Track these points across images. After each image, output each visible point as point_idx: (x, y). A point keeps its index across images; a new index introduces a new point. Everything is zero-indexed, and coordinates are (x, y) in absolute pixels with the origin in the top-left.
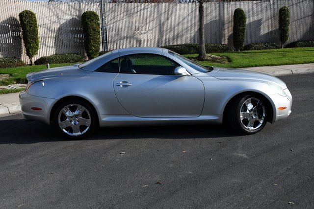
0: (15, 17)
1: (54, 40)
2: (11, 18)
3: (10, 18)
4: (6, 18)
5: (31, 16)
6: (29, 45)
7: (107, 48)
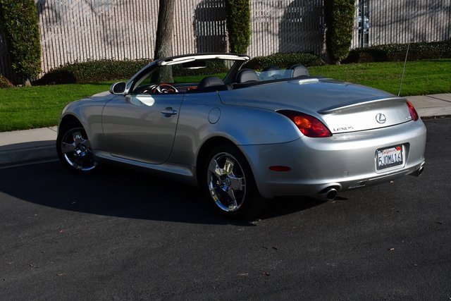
6: (233, 39)
7: (368, 42)
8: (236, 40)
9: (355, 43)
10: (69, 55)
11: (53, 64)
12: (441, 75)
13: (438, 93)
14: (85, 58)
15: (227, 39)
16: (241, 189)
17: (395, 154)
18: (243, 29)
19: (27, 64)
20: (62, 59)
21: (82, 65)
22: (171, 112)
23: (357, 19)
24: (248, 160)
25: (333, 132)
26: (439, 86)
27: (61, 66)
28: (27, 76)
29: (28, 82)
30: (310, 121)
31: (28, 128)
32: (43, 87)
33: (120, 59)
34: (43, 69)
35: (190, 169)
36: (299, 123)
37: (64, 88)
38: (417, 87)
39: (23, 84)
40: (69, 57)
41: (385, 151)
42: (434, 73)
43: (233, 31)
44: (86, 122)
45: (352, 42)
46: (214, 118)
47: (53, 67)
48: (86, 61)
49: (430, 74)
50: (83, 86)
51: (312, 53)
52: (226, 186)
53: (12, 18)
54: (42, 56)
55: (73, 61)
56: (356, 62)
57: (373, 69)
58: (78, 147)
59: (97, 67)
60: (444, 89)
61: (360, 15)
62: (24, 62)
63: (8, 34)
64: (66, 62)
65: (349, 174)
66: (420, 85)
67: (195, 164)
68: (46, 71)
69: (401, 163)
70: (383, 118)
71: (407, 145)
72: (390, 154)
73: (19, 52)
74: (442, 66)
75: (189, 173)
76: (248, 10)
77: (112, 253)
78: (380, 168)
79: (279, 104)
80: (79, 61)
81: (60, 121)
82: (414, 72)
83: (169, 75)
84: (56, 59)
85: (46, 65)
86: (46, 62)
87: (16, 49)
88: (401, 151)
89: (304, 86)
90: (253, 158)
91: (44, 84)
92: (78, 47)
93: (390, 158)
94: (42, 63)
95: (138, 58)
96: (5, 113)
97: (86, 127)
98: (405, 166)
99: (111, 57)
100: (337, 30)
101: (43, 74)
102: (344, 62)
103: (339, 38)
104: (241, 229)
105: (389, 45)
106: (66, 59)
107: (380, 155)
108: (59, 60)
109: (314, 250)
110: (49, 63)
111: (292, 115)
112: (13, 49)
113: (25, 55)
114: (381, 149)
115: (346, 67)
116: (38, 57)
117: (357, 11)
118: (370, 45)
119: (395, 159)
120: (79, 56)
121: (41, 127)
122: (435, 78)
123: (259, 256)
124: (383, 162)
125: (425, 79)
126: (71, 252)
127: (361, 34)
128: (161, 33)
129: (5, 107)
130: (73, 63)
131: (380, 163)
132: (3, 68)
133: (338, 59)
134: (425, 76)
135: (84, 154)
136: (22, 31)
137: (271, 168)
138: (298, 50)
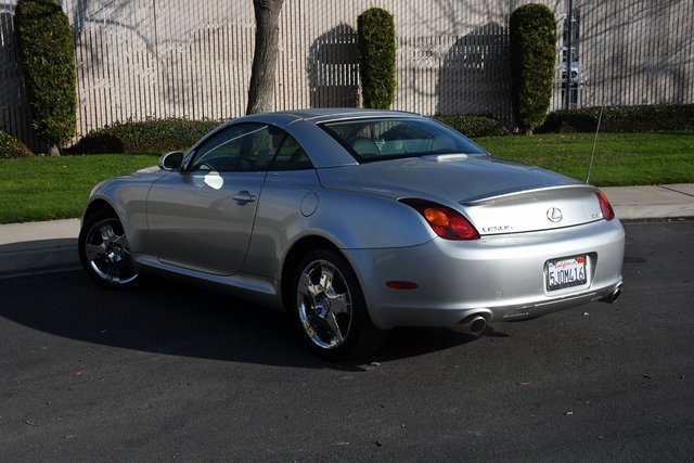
0: (351, 24)
1: (435, 79)
2: (342, 26)
3: (338, 27)
4: (329, 28)
5: (383, 21)
6: (369, 92)
7: (576, 102)
8: (373, 93)
9: (556, 103)
10: (119, 110)
11: (94, 124)
12: (685, 156)
13: (677, 182)
14: (144, 116)
15: (360, 91)
16: (345, 310)
17: (574, 268)
18: (383, 77)
19: (54, 123)
20: (109, 116)
21: (140, 125)
22: (248, 198)
23: (560, 67)
24: (356, 271)
25: (481, 232)
26: (679, 171)
27: (106, 126)
28: (55, 141)
29: (55, 150)
30: (448, 216)
31: (48, 218)
32: (78, 157)
33: (196, 119)
34: (79, 130)
35: (272, 283)
36: (431, 219)
37: (109, 159)
38: (646, 172)
39: (47, 152)
40: (119, 113)
41: (559, 263)
42: (674, 151)
43: (369, 80)
44: (124, 212)
45: (551, 102)
46: (309, 207)
47: (94, 128)
48: (144, 120)
49: (668, 153)
50: (138, 157)
51: (490, 116)
52: (324, 312)
53: (36, 54)
54: (78, 110)
55: (124, 118)
56: (557, 132)
57: (580, 143)
58: (109, 249)
59: (159, 130)
60: (686, 177)
61: (564, 60)
62: (50, 119)
63: (28, 77)
64: (114, 120)
65: (504, 296)
66: (650, 170)
67: (278, 275)
68: (84, 134)
69: (585, 282)
70: (557, 214)
71: (593, 255)
72: (566, 269)
73: (43, 103)
74: (688, 142)
75: (270, 289)
76: (393, 49)
77: (151, 407)
78: (552, 288)
79: (404, 190)
80: (134, 120)
82: (645, 148)
83: (268, 144)
84: (99, 116)
85: (84, 124)
86: (83, 119)
87: (39, 99)
88: (585, 264)
89: (444, 164)
90: (363, 268)
91: (80, 154)
92: (133, 98)
93: (567, 274)
94: (78, 122)
95: (224, 117)
96: (15, 196)
97: (123, 220)
98: (590, 287)
99: (182, 115)
100: (527, 83)
101: (79, 138)
102: (538, 131)
103: (531, 96)
104: (349, 376)
105: (608, 107)
106: (114, 117)
107: (552, 269)
108: (104, 117)
109: (453, 411)
110: (89, 122)
111: (422, 206)
112: (36, 100)
113: (52, 109)
114: (554, 261)
115: (540, 139)
116: (73, 112)
117: (560, 55)
118: (579, 107)
119: (574, 276)
120: (134, 112)
121: (68, 218)
122: (674, 160)
123: (369, 418)
124: (556, 280)
125: (660, 161)
126: (90, 403)
127: (565, 90)
128: (256, 81)
129: (17, 187)
130: (124, 123)
131: (551, 281)
132: (19, 128)
133: (529, 126)
134: (660, 157)
135: (119, 259)
136: (49, 73)
137: (391, 284)
138: (468, 111)
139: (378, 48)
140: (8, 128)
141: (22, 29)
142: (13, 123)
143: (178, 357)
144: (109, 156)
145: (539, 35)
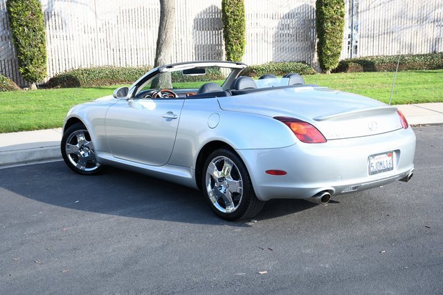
2: (212, 7)
6: (229, 48)
7: (356, 53)
8: (232, 49)
9: (344, 54)
11: (58, 69)
12: (426, 86)
13: (423, 102)
14: (89, 64)
15: (224, 47)
16: (238, 191)
17: (385, 159)
18: (238, 38)
19: (33, 69)
20: (67, 65)
21: (86, 70)
22: (172, 116)
23: (347, 32)
25: (327, 138)
26: (423, 95)
27: (65, 71)
28: (34, 80)
29: (34, 86)
32: (48, 90)
33: (122, 66)
34: (48, 73)
35: (189, 171)
36: (295, 129)
37: (69, 91)
38: (403, 96)
39: (30, 87)
40: (73, 63)
41: (376, 157)
42: (419, 83)
43: (229, 41)
44: (90, 124)
45: (341, 53)
46: (213, 123)
47: (58, 72)
48: (89, 67)
49: (415, 84)
50: (87, 90)
51: (304, 62)
52: (223, 189)
53: (21, 25)
54: (47, 61)
55: (77, 66)
56: (345, 71)
57: (361, 78)
58: (81, 148)
59: (99, 73)
60: (428, 99)
61: (349, 27)
62: (31, 66)
63: (16, 40)
64: (71, 67)
65: (342, 179)
66: (406, 95)
67: (194, 167)
68: (52, 76)
69: (392, 169)
70: (374, 125)
71: (398, 152)
72: (381, 160)
73: (26, 57)
74: (426, 77)
75: (187, 174)
77: (114, 251)
78: (372, 173)
79: (276, 111)
80: (83, 67)
81: (65, 123)
82: (401, 82)
83: (168, 81)
85: (51, 69)
86: (51, 67)
87: (24, 54)
88: (392, 158)
89: (299, 93)
91: (50, 88)
93: (381, 164)
94: (48, 68)
95: (139, 65)
96: (12, 115)
97: (90, 129)
98: (396, 172)
99: (113, 64)
100: (327, 41)
101: (49, 78)
102: (333, 71)
103: (329, 49)
104: (238, 229)
105: (377, 56)
106: (70, 65)
107: (372, 161)
108: (64, 65)
109: (308, 251)
110: (54, 68)
111: (289, 121)
112: (21, 54)
113: (32, 60)
114: (373, 156)
115: (336, 75)
116: (44, 62)
117: (347, 24)
118: (358, 56)
119: (386, 165)
120: (82, 62)
121: (46, 129)
122: (420, 89)
123: (255, 256)
124: (375, 168)
125: (411, 89)
126: (75, 249)
127: (350, 45)
128: (161, 42)
129: (12, 109)
130: (77, 68)
131: (372, 169)
132: (11, 72)
133: (328, 68)
134: (410, 87)
135: (87, 155)
136: (30, 37)
137: (268, 172)
138: (290, 59)
139: (235, 20)
140: (4, 72)
141: (12, 10)
142: (7, 69)
143: (127, 218)
144: (69, 89)
145: (335, 11)
